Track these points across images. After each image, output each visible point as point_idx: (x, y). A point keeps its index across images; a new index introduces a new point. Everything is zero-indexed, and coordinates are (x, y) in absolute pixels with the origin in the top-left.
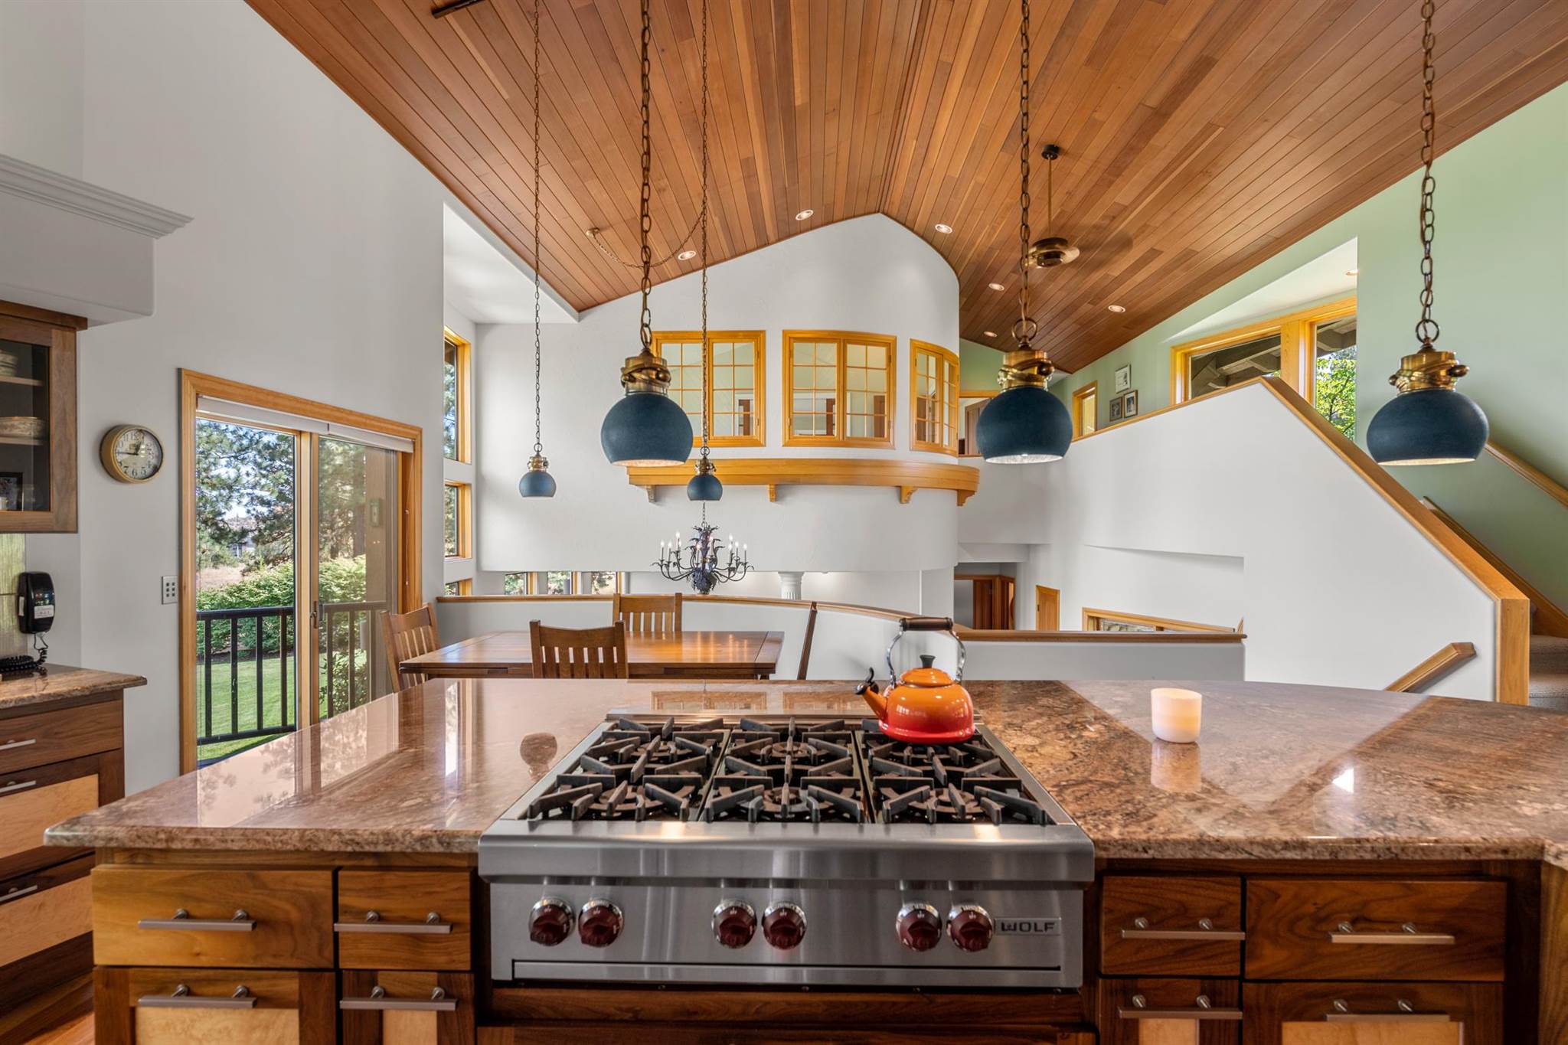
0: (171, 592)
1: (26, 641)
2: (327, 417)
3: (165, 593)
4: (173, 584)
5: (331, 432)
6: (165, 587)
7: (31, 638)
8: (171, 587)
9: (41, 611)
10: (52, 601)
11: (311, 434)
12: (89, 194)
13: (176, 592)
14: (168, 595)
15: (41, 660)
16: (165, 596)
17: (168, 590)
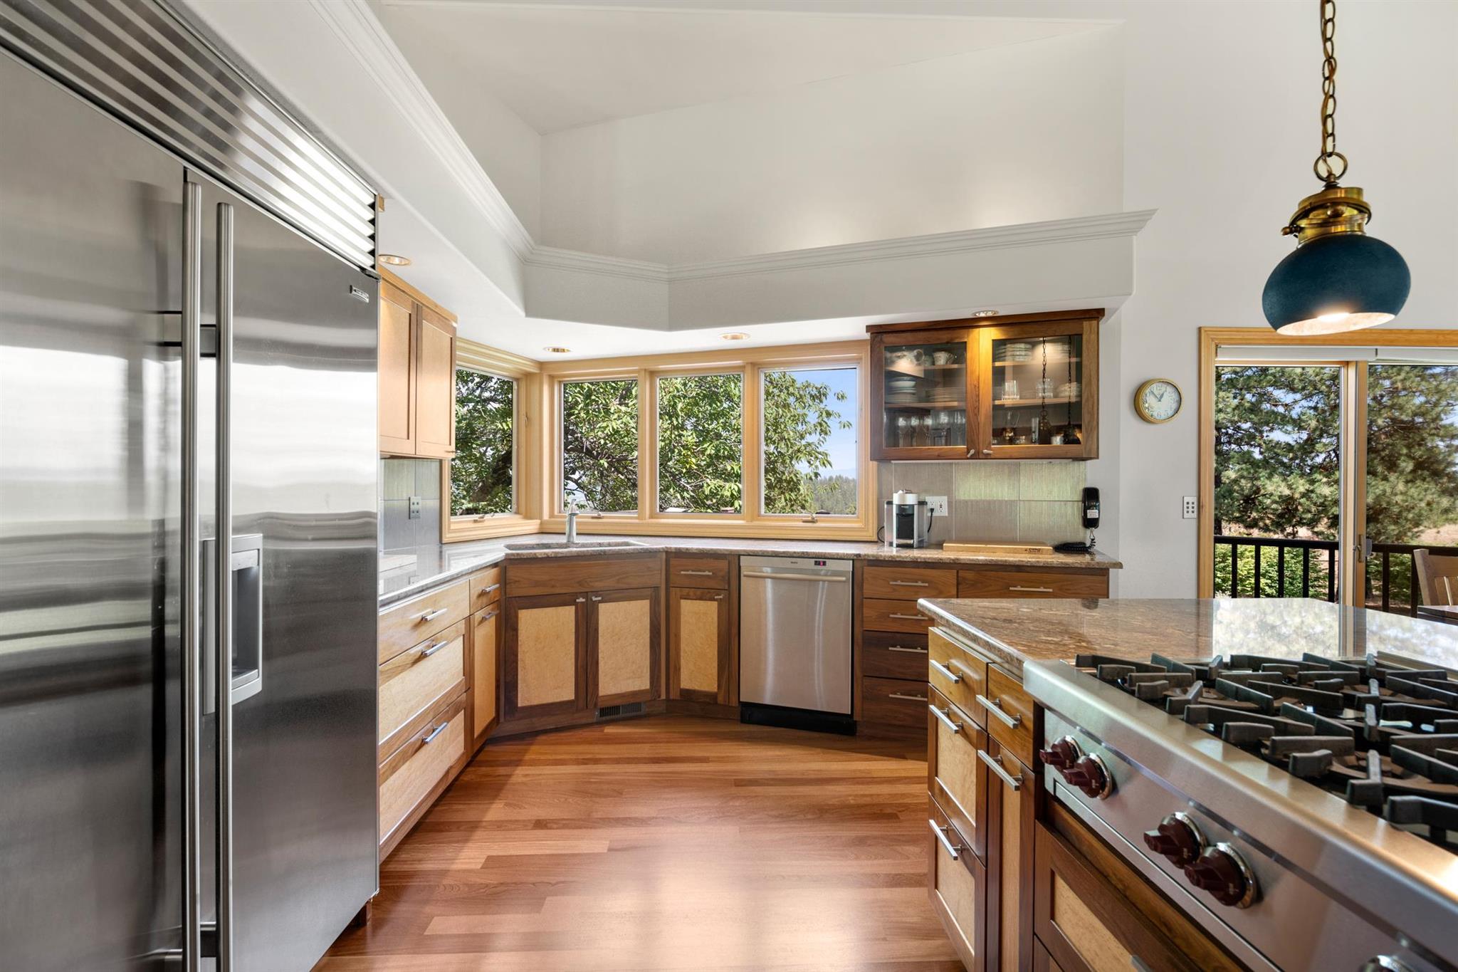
0: (1190, 510)
1: (1085, 533)
2: (1375, 342)
3: (1185, 510)
4: (1193, 503)
5: (1379, 357)
6: (1185, 505)
7: (1088, 531)
8: (1190, 505)
9: (1092, 514)
10: (1097, 507)
11: (1357, 362)
12: (1083, 224)
13: (1195, 510)
14: (1188, 512)
15: (1090, 547)
16: (1185, 512)
17: (1188, 508)
